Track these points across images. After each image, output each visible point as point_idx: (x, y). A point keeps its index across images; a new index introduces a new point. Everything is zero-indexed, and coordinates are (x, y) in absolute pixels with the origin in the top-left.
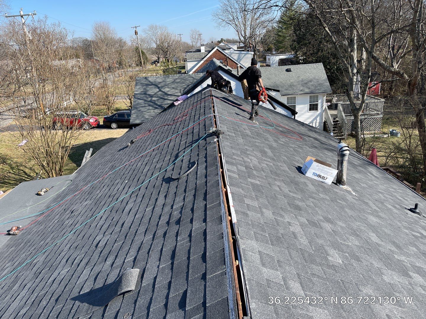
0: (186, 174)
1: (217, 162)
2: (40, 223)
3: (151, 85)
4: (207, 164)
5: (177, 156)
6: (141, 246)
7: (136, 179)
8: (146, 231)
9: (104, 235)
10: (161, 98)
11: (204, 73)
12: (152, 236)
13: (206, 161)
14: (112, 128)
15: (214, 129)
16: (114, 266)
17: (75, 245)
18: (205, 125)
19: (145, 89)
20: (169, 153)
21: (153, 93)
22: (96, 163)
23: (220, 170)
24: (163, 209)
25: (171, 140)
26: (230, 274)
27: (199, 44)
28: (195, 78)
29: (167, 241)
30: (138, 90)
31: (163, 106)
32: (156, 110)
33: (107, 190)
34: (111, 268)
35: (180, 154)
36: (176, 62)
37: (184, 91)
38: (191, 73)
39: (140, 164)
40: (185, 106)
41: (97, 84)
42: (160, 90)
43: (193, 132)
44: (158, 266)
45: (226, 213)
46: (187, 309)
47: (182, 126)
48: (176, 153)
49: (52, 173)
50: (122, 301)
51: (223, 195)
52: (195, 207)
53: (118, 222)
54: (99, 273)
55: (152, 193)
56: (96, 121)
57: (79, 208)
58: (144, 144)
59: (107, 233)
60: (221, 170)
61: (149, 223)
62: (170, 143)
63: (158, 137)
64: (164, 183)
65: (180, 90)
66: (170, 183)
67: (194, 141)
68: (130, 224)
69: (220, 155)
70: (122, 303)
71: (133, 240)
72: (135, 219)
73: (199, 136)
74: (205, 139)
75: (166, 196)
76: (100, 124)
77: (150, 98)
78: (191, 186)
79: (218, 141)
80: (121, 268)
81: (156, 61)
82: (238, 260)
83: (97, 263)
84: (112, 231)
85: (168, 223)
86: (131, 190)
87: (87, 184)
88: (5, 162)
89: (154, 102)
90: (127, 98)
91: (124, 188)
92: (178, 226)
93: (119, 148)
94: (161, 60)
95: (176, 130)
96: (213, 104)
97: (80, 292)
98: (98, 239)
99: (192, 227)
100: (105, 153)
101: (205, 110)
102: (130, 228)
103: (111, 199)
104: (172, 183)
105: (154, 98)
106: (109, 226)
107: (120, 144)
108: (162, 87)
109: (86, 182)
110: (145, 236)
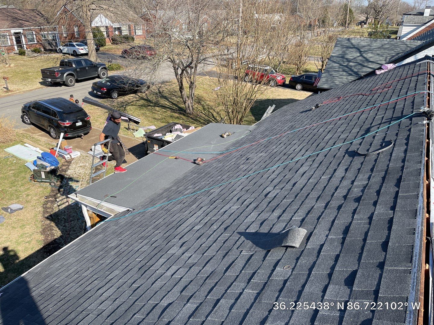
0: (377, 152)
1: (422, 148)
2: (219, 161)
3: (352, 48)
4: (407, 148)
5: (368, 131)
6: (311, 210)
7: (315, 145)
8: (319, 197)
9: (274, 188)
10: (360, 64)
11: (422, 42)
12: (324, 205)
13: (407, 144)
14: (296, 89)
15: (426, 109)
16: (281, 218)
17: (247, 188)
18: (413, 102)
19: (344, 52)
20: (358, 125)
21: (352, 58)
22: (276, 120)
23: (424, 158)
24: (341, 181)
25: (363, 111)
26: (416, 275)
27: (423, 6)
28: (409, 46)
29: (340, 215)
30: (335, 52)
31: (359, 73)
32: (350, 77)
33: (283, 147)
34: (278, 220)
35: (372, 129)
36: (388, 24)
37: (390, 59)
38: (405, 39)
39: (322, 130)
40: (389, 76)
41: (294, 41)
42: (361, 55)
43: (394, 108)
44: (327, 236)
45: (423, 208)
46: (353, 289)
47: (381, 98)
48: (367, 127)
49: (234, 121)
50: (285, 253)
51: (423, 188)
52: (382, 191)
53: (289, 180)
54: (265, 220)
55: (331, 163)
56: (283, 79)
57: (255, 157)
58: (330, 111)
59: (277, 187)
60: (426, 159)
61: (323, 191)
62: (361, 115)
63: (348, 107)
64: (347, 155)
65: (386, 57)
66: (353, 158)
67: (394, 118)
68: (302, 186)
69: (427, 140)
70: (284, 255)
71: (303, 202)
72: (308, 183)
73: (402, 113)
74: (411, 118)
75: (346, 170)
76: (286, 83)
77: (347, 63)
78: (381, 166)
79: (428, 124)
80: (288, 223)
81: (363, 22)
82: (429, 264)
83: (265, 210)
84: (282, 187)
85: (345, 197)
86: (308, 154)
87: (264, 138)
88: (200, 103)
89: (350, 67)
90: (320, 60)
91: (301, 150)
92: (357, 203)
93: (302, 110)
94: (369, 21)
95: (372, 102)
96: (429, 79)
97: (246, 230)
98: (268, 189)
99: (375, 210)
100: (286, 112)
101: (416, 84)
102: (302, 189)
103: (285, 157)
104: (356, 158)
105: (351, 63)
106: (280, 181)
107: (303, 106)
108: (365, 52)
109: (263, 136)
110: (316, 202)
